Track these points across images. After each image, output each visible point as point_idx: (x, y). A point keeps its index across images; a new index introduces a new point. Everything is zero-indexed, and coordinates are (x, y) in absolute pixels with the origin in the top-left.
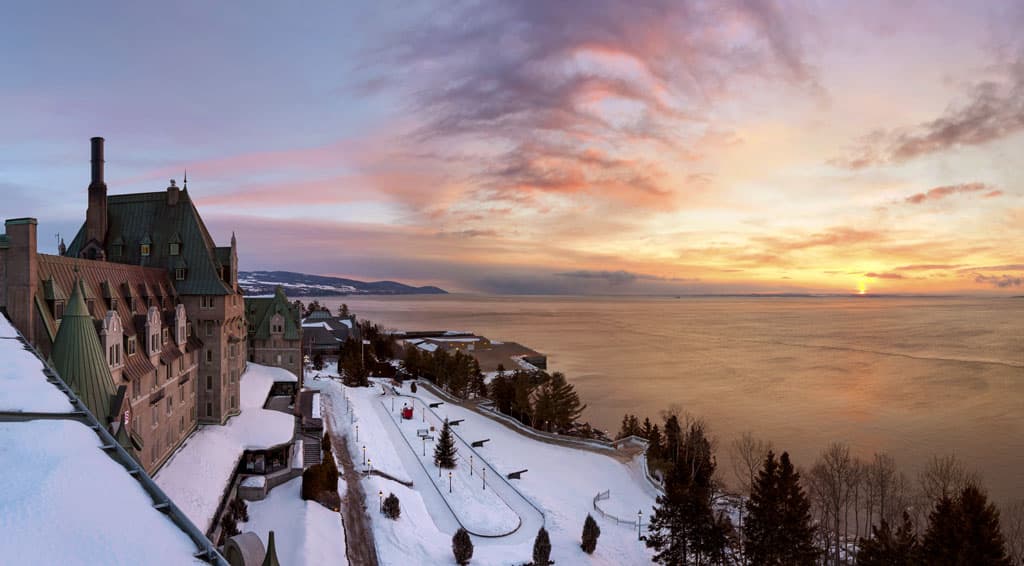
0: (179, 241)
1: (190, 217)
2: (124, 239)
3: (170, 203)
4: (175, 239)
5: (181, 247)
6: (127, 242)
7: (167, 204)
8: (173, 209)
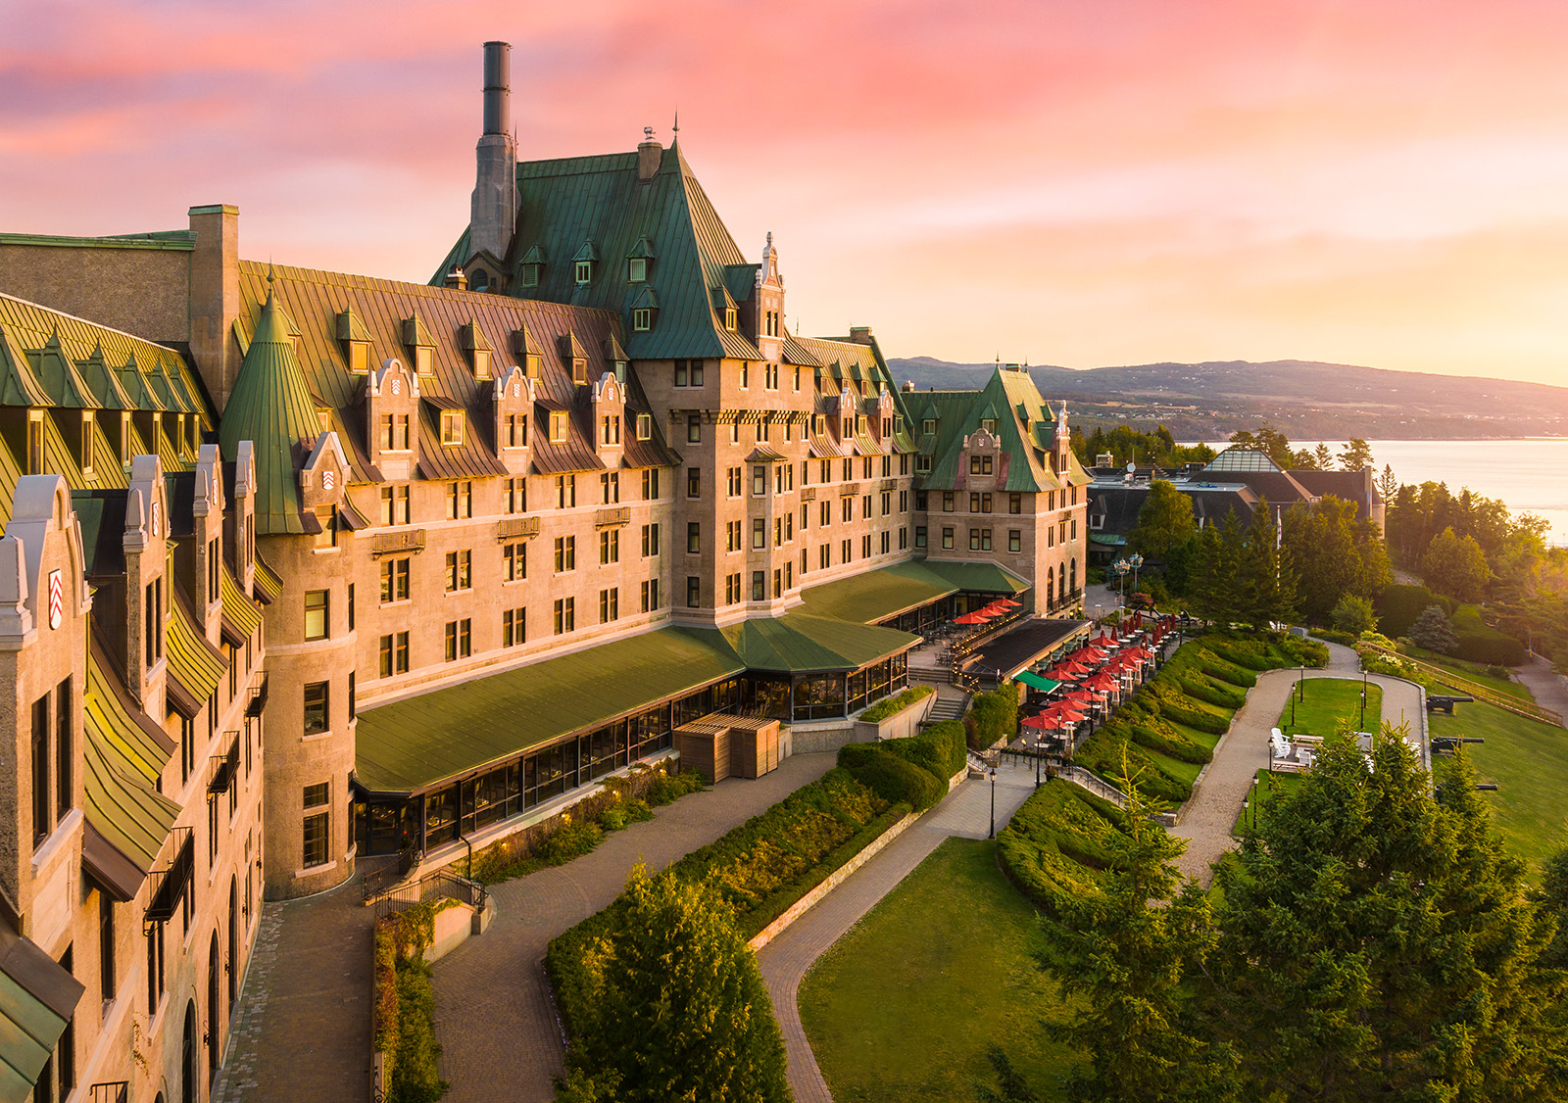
0: (648, 253)
1: (677, 204)
2: (544, 252)
3: (642, 176)
4: (640, 250)
5: (651, 264)
6: (551, 258)
7: (637, 178)
8: (646, 188)
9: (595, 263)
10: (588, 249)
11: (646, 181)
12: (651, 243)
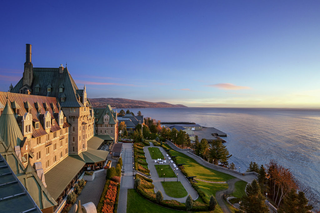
0: (63, 87)
1: (68, 78)
2: (40, 85)
3: (60, 73)
4: (61, 86)
5: (64, 89)
6: (41, 87)
7: (59, 73)
8: (61, 75)
9: (51, 88)
10: (50, 86)
11: (61, 74)
12: (63, 85)
